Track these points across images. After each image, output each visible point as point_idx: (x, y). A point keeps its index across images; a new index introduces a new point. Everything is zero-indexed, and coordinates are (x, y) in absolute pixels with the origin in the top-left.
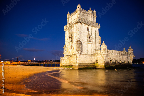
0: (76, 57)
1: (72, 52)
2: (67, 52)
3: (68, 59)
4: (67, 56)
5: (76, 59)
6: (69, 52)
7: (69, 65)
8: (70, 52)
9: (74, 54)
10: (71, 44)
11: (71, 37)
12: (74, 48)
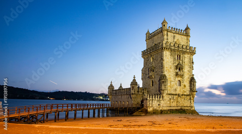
0: (189, 98)
1: (182, 91)
2: (169, 88)
3: (172, 100)
4: (170, 94)
5: (189, 101)
6: (176, 90)
7: (176, 110)
8: (178, 90)
9: (185, 93)
10: (179, 79)
11: (179, 67)
12: (185, 86)
